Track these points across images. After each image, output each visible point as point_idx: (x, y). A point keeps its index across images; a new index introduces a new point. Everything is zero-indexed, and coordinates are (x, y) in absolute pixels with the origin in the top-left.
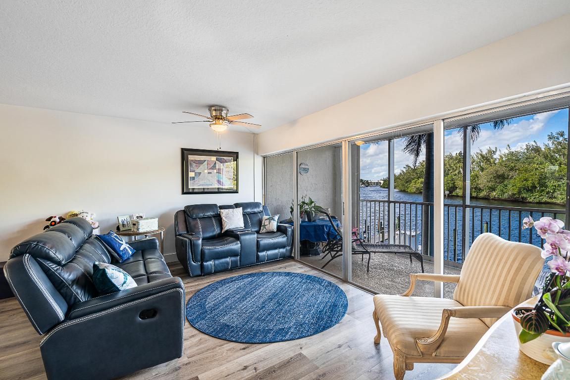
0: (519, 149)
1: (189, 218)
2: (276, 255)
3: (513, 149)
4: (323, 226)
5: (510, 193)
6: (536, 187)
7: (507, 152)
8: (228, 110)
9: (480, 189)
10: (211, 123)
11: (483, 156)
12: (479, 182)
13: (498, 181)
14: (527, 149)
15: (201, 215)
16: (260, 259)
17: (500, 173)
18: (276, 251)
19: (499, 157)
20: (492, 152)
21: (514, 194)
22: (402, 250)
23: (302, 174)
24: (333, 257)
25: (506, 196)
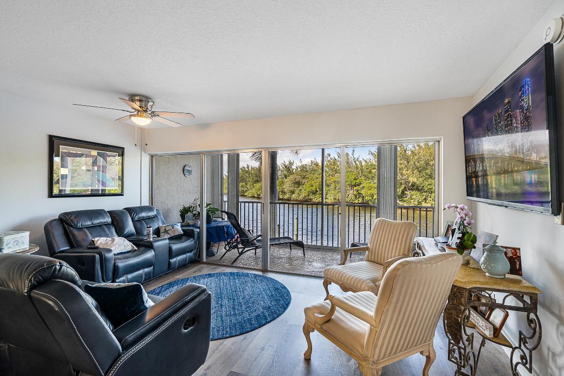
0: (307, 163)
1: (72, 229)
2: (185, 260)
3: (304, 163)
4: (223, 226)
5: (303, 195)
6: (317, 191)
7: (300, 165)
8: (154, 102)
9: (285, 192)
10: (131, 114)
11: (286, 167)
12: (284, 187)
13: (296, 186)
14: (312, 163)
15: (89, 223)
16: (172, 266)
17: (297, 180)
18: (184, 256)
19: (296, 168)
20: (291, 164)
21: (305, 197)
22: (282, 241)
23: (186, 176)
24: (241, 254)
25: (301, 198)
